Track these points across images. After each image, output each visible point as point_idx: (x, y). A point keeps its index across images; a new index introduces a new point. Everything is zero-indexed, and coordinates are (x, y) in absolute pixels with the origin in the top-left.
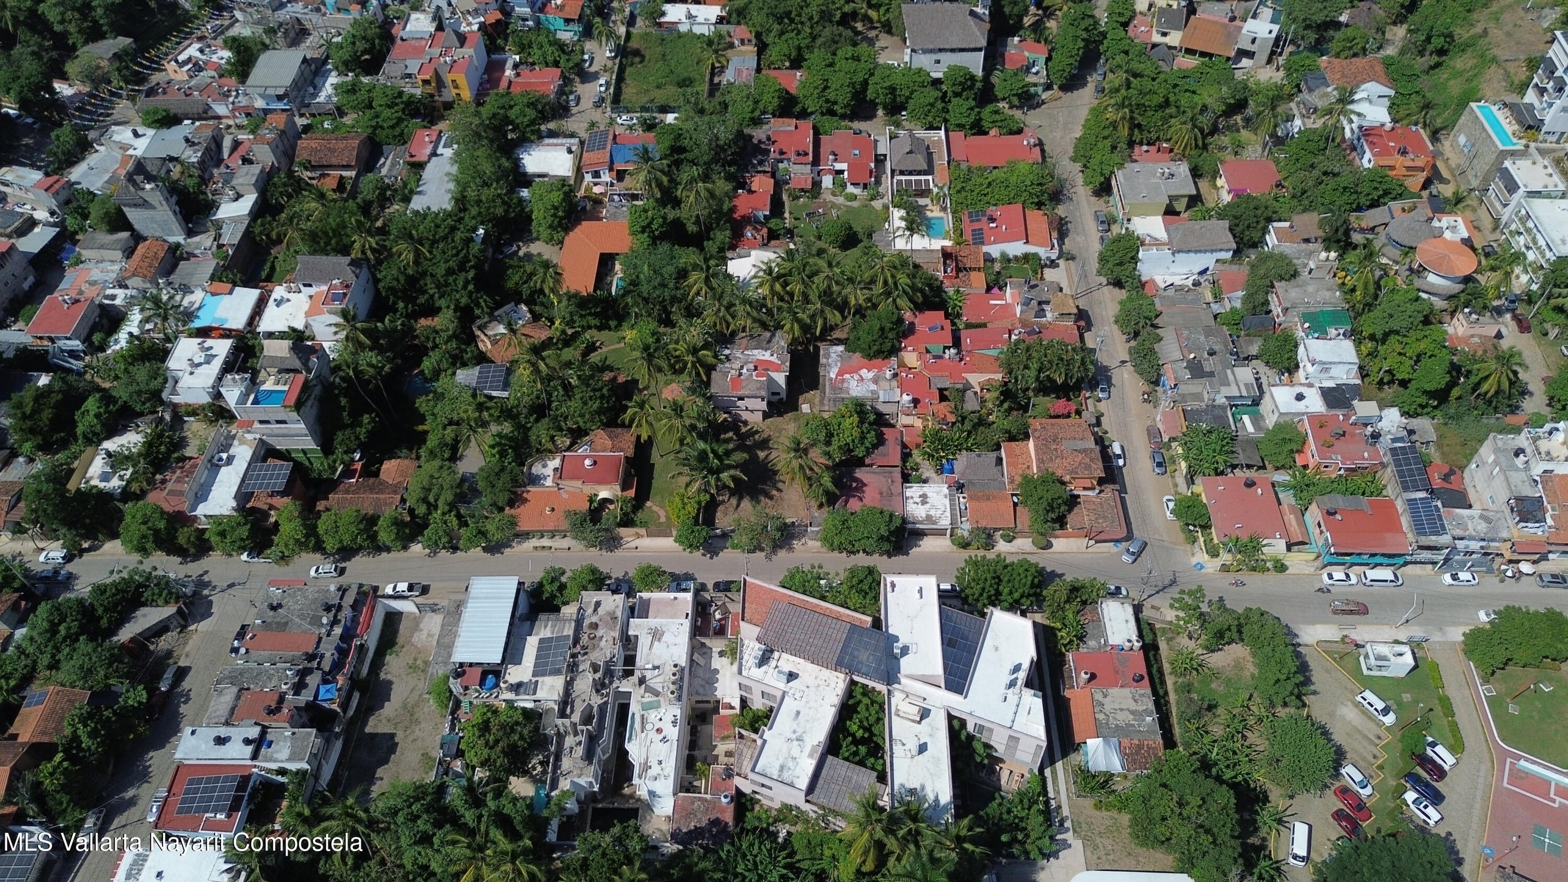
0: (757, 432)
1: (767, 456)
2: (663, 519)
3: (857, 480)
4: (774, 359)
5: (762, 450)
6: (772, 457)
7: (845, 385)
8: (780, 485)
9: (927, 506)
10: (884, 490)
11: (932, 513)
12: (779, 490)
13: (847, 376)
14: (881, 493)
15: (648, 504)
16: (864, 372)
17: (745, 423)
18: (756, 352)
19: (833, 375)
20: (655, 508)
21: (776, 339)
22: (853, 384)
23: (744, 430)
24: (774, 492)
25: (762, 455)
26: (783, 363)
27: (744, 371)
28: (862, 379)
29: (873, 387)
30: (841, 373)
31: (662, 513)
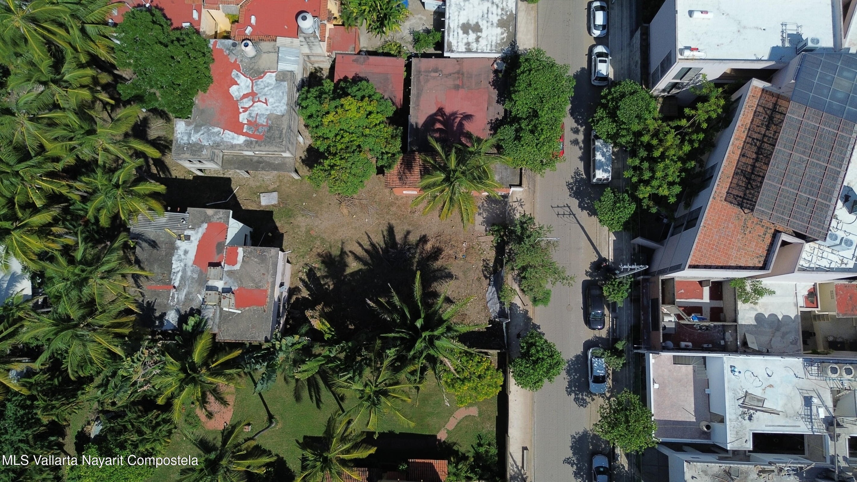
0: (311, 273)
1: (357, 258)
2: (474, 411)
3: (431, 120)
4: (196, 236)
5: (345, 265)
6: (359, 251)
7: (262, 121)
8: (413, 238)
9: (483, 24)
10: (450, 82)
11: (495, 19)
12: (424, 240)
13: (243, 118)
14: (457, 87)
15: (442, 436)
16: (234, 91)
17: (292, 291)
18: (176, 266)
19: (241, 140)
20: (451, 424)
21: (150, 233)
22: (259, 108)
23: (305, 293)
24: (428, 246)
25: (353, 266)
26: (207, 219)
27: (220, 285)
28: (252, 95)
29: (270, 78)
30: (237, 128)
31: (461, 413)
